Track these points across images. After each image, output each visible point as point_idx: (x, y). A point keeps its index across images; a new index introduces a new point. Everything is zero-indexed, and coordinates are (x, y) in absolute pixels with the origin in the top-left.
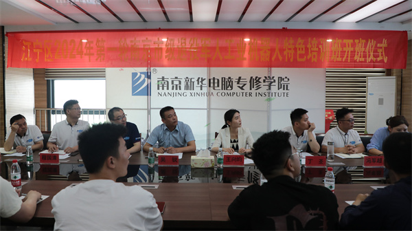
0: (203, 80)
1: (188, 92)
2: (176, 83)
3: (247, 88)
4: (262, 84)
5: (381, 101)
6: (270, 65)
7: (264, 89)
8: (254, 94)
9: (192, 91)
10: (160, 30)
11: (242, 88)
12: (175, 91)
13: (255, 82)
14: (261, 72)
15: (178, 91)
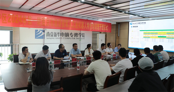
0: (59, 33)
1: (55, 37)
2: (52, 34)
3: (73, 36)
4: (78, 35)
5: (102, 40)
6: (81, 30)
7: (79, 37)
8: (76, 38)
9: (56, 37)
10: (53, 16)
11: (72, 36)
12: (51, 37)
13: (76, 35)
14: (78, 32)
15: (52, 37)
